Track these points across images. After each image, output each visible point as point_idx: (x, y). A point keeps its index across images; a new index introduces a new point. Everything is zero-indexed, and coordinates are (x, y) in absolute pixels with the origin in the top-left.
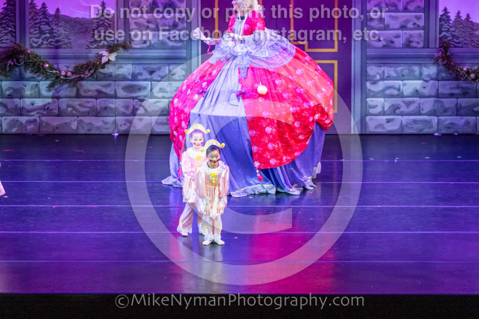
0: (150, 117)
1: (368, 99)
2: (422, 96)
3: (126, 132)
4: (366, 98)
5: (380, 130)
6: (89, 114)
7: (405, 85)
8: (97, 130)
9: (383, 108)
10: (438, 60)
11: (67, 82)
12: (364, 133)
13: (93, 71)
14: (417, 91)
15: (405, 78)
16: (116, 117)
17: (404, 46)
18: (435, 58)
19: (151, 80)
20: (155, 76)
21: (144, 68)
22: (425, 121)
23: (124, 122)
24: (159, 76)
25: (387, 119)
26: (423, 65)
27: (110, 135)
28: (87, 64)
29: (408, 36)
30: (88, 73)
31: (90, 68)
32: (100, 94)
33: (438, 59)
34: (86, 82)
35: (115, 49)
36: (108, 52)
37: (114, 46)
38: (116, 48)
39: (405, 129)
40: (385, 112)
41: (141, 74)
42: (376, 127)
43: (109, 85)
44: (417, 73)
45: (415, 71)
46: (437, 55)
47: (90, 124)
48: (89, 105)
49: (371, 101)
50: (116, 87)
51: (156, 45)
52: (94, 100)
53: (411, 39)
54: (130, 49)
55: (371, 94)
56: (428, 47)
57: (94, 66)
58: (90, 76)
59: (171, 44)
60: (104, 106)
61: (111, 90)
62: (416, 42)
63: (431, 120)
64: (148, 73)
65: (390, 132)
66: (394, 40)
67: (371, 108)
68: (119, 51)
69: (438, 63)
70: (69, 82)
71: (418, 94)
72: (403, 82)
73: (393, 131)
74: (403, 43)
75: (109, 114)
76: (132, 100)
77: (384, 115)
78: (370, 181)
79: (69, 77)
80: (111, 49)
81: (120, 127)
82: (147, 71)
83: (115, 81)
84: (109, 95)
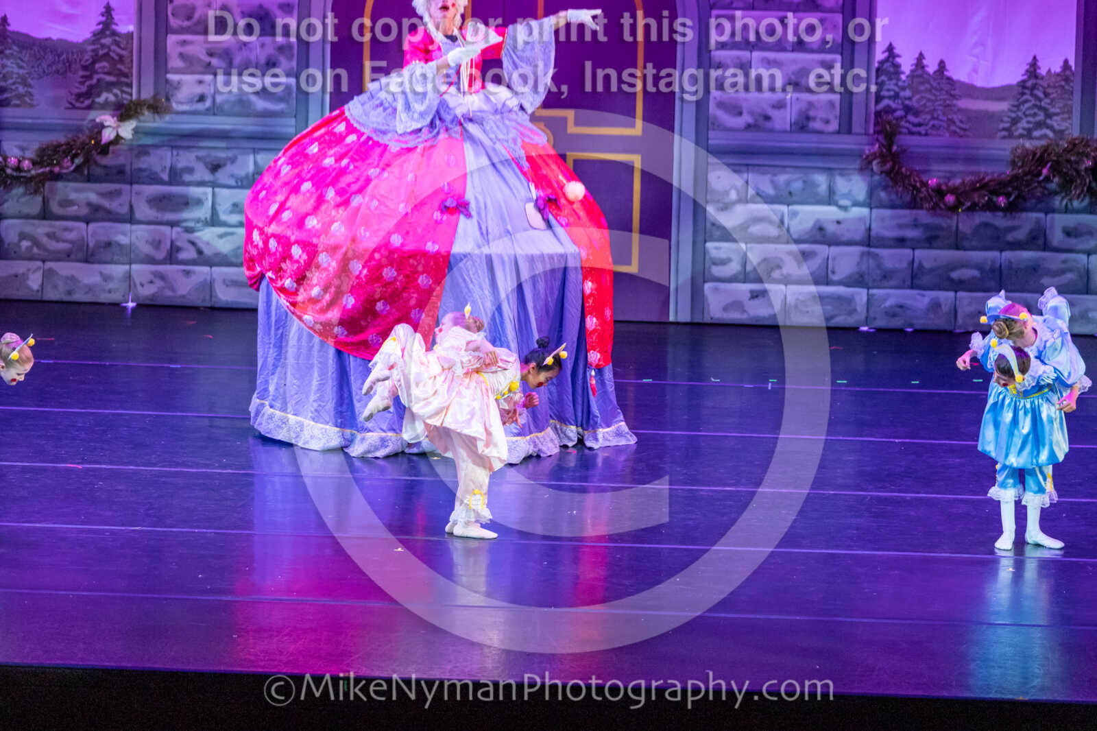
0: (208, 268)
1: (709, 245)
2: (833, 241)
3: (152, 300)
4: (705, 242)
5: (734, 316)
6: (69, 256)
7: (794, 214)
8: (86, 293)
9: (744, 265)
10: (870, 163)
11: (21, 183)
12: (698, 319)
13: (82, 160)
14: (821, 229)
15: (794, 198)
16: (130, 264)
17: (793, 127)
18: (864, 157)
19: (214, 185)
20: (221, 176)
21: (198, 158)
22: (839, 298)
23: (151, 277)
24: (232, 176)
25: (752, 292)
26: (836, 172)
27: (116, 305)
28: (67, 144)
29: (804, 105)
30: (69, 164)
31: (74, 152)
32: (95, 214)
33: (870, 158)
34: (67, 184)
35: (133, 112)
36: (115, 118)
37: (132, 105)
38: (136, 109)
39: (792, 315)
40: (749, 273)
41: (191, 170)
42: (725, 309)
43: (118, 193)
44: (823, 188)
45: (819, 186)
46: (870, 150)
47: (72, 278)
48: (71, 236)
49: (716, 248)
50: (133, 198)
51: (226, 107)
52: (83, 225)
53: (811, 114)
54: (168, 113)
55: (717, 233)
56: (849, 132)
57: (84, 148)
58: (74, 171)
59: (261, 104)
60: (104, 238)
61: (120, 205)
62: (822, 119)
63: (853, 295)
64: (207, 167)
65: (757, 321)
66: (771, 112)
67: (715, 264)
68: (142, 118)
69: (872, 169)
70: (26, 183)
71: (824, 236)
72: (790, 207)
73: (764, 318)
74: (793, 120)
75: (116, 258)
76: (169, 228)
77: (744, 282)
78: (709, 430)
79: (26, 172)
80: (124, 112)
81: (139, 288)
82: (206, 164)
83: (131, 184)
84: (118, 214)
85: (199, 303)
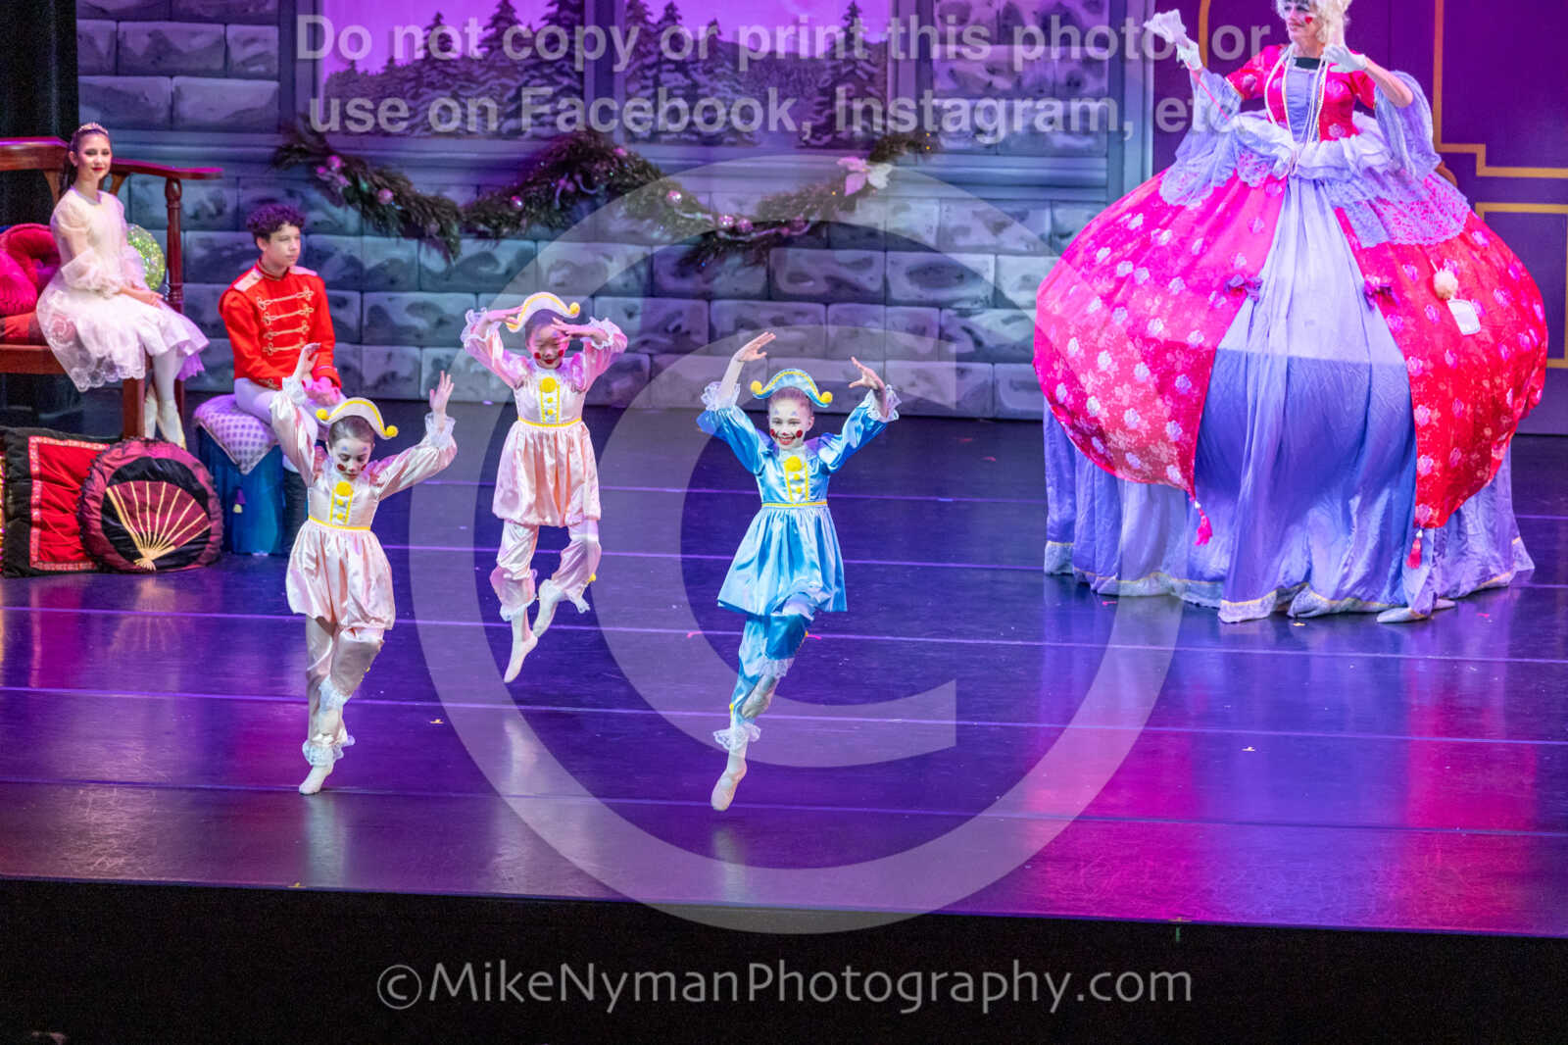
0: (990, 365)
3: (914, 410)
11: (738, 250)
13: (819, 218)
19: (997, 251)
28: (799, 196)
30: (802, 223)
31: (808, 207)
32: (837, 291)
34: (799, 251)
35: (887, 152)
36: (864, 161)
37: (886, 141)
38: (891, 147)
43: (867, 263)
48: (804, 322)
50: (888, 271)
51: (1012, 144)
52: (820, 307)
54: (934, 152)
57: (822, 202)
58: (808, 233)
59: (1060, 140)
60: (850, 326)
61: (871, 279)
68: (900, 159)
70: (744, 250)
76: (937, 310)
79: (744, 235)
80: (876, 151)
83: (885, 250)
84: (867, 291)
85: (976, 413)
